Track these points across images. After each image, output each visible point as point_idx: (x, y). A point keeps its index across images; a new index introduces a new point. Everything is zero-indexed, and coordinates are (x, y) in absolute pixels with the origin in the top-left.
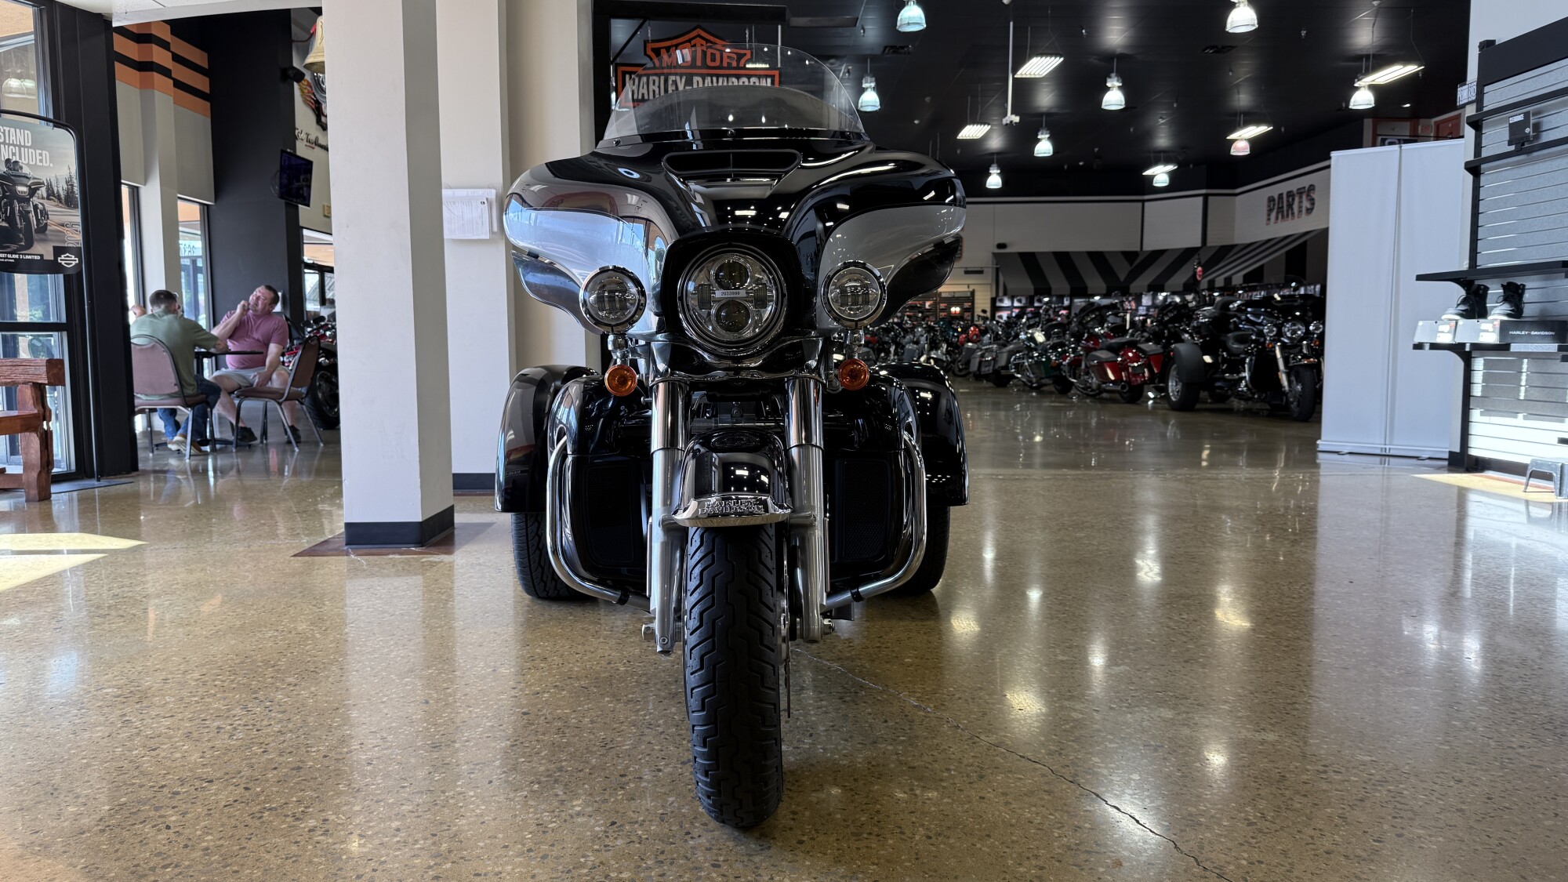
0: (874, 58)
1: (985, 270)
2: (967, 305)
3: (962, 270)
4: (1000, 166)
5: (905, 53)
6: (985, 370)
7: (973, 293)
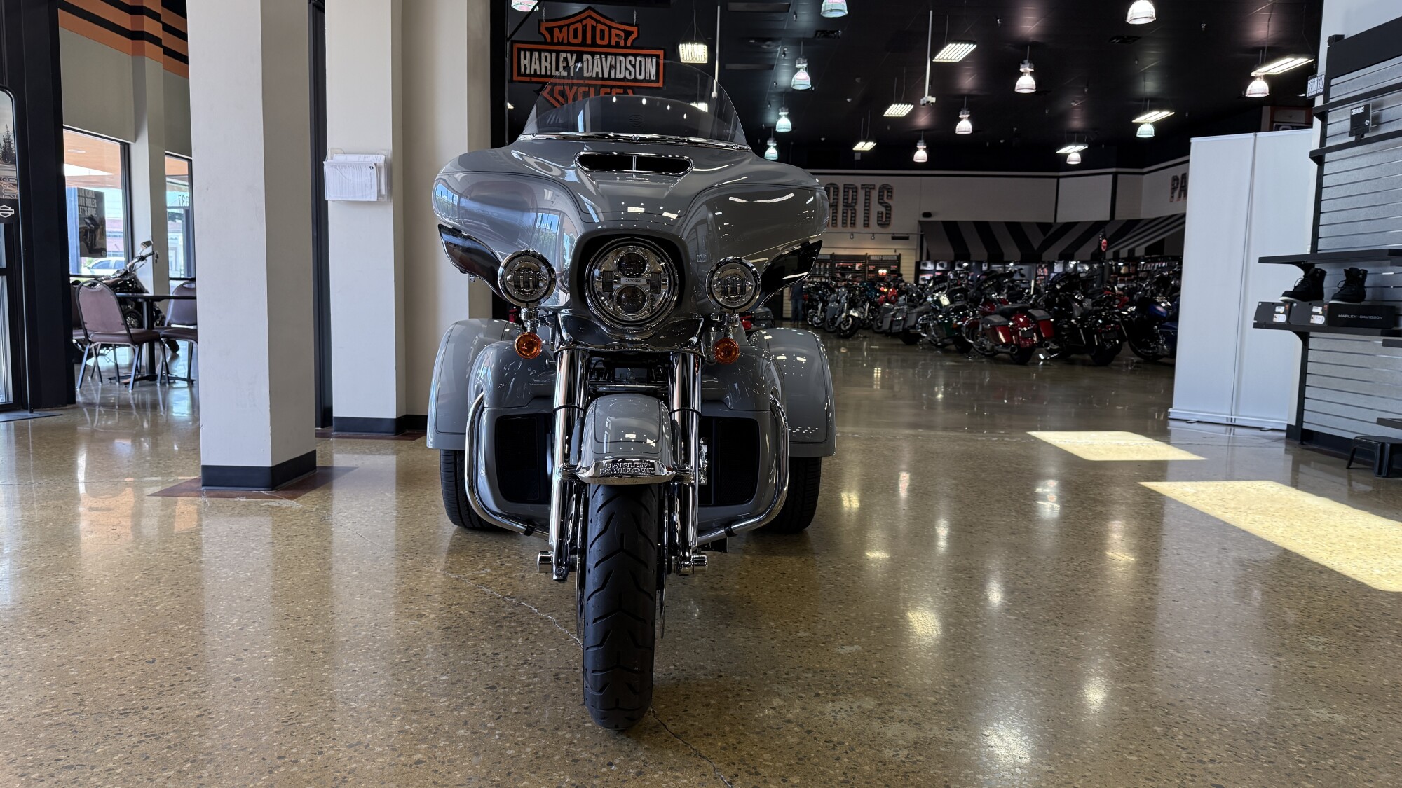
0: (806, 41)
1: (911, 236)
2: (893, 268)
3: (890, 236)
4: (926, 143)
5: (835, 36)
6: (896, 328)
7: (899, 257)
